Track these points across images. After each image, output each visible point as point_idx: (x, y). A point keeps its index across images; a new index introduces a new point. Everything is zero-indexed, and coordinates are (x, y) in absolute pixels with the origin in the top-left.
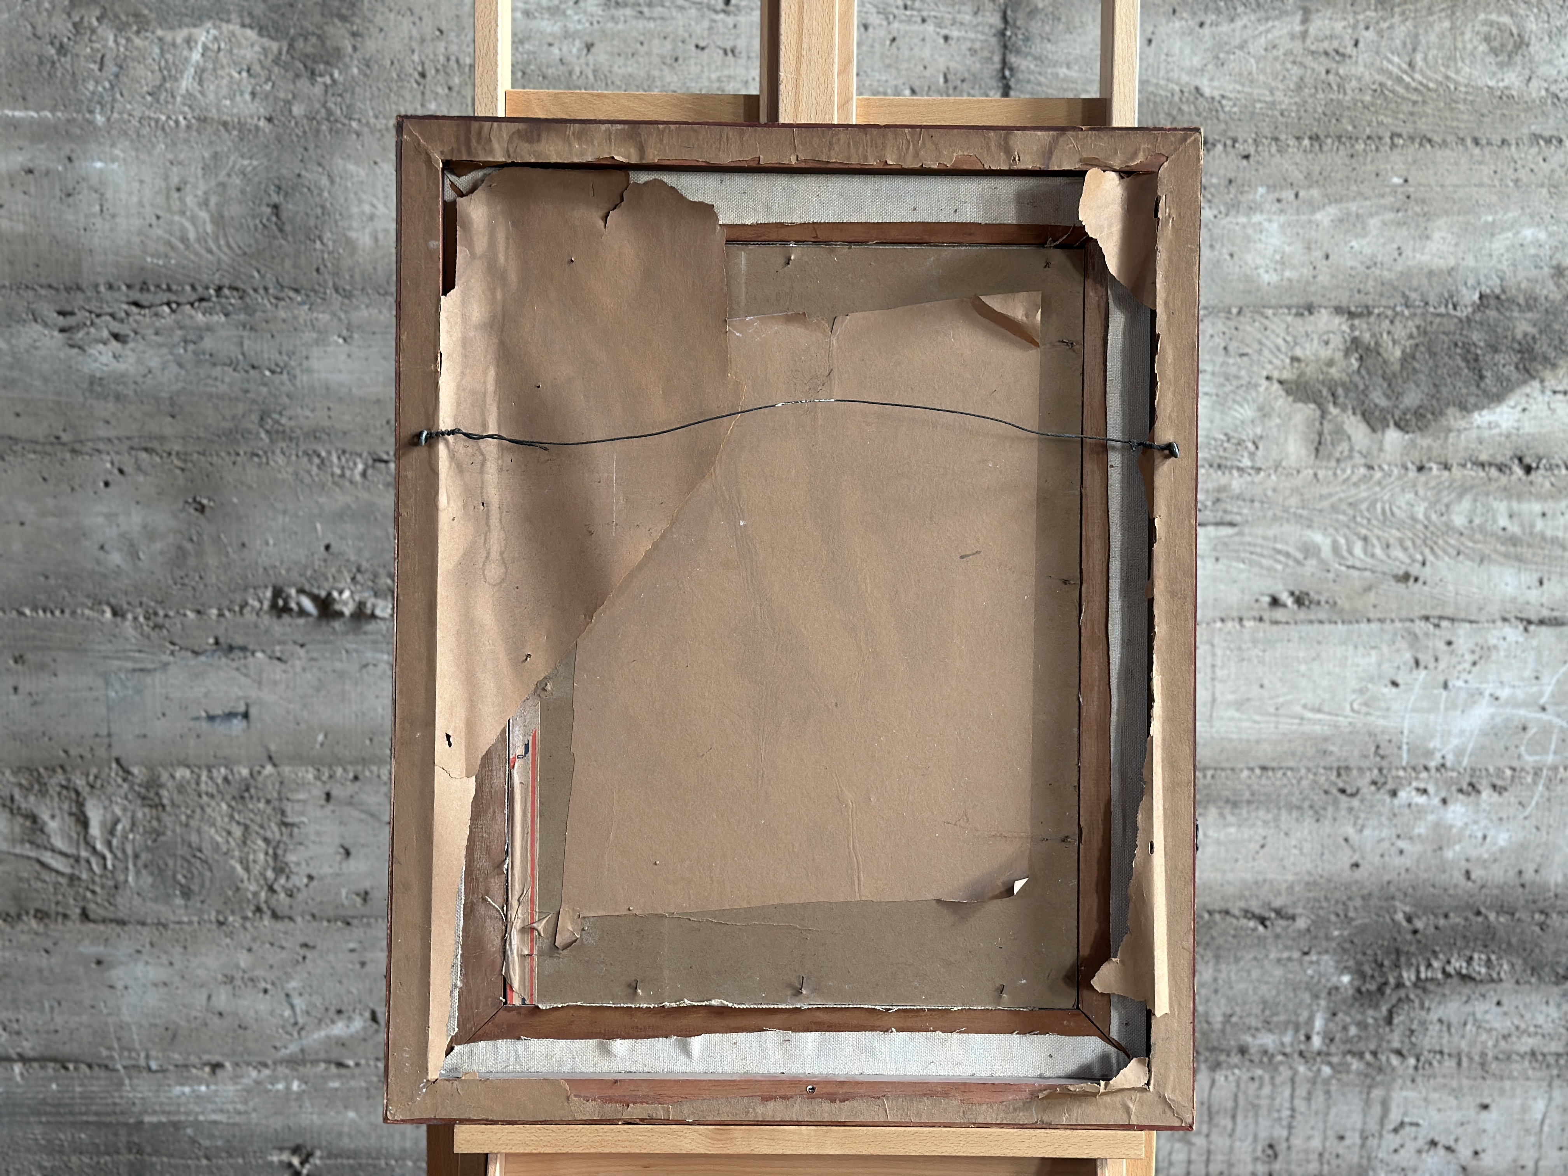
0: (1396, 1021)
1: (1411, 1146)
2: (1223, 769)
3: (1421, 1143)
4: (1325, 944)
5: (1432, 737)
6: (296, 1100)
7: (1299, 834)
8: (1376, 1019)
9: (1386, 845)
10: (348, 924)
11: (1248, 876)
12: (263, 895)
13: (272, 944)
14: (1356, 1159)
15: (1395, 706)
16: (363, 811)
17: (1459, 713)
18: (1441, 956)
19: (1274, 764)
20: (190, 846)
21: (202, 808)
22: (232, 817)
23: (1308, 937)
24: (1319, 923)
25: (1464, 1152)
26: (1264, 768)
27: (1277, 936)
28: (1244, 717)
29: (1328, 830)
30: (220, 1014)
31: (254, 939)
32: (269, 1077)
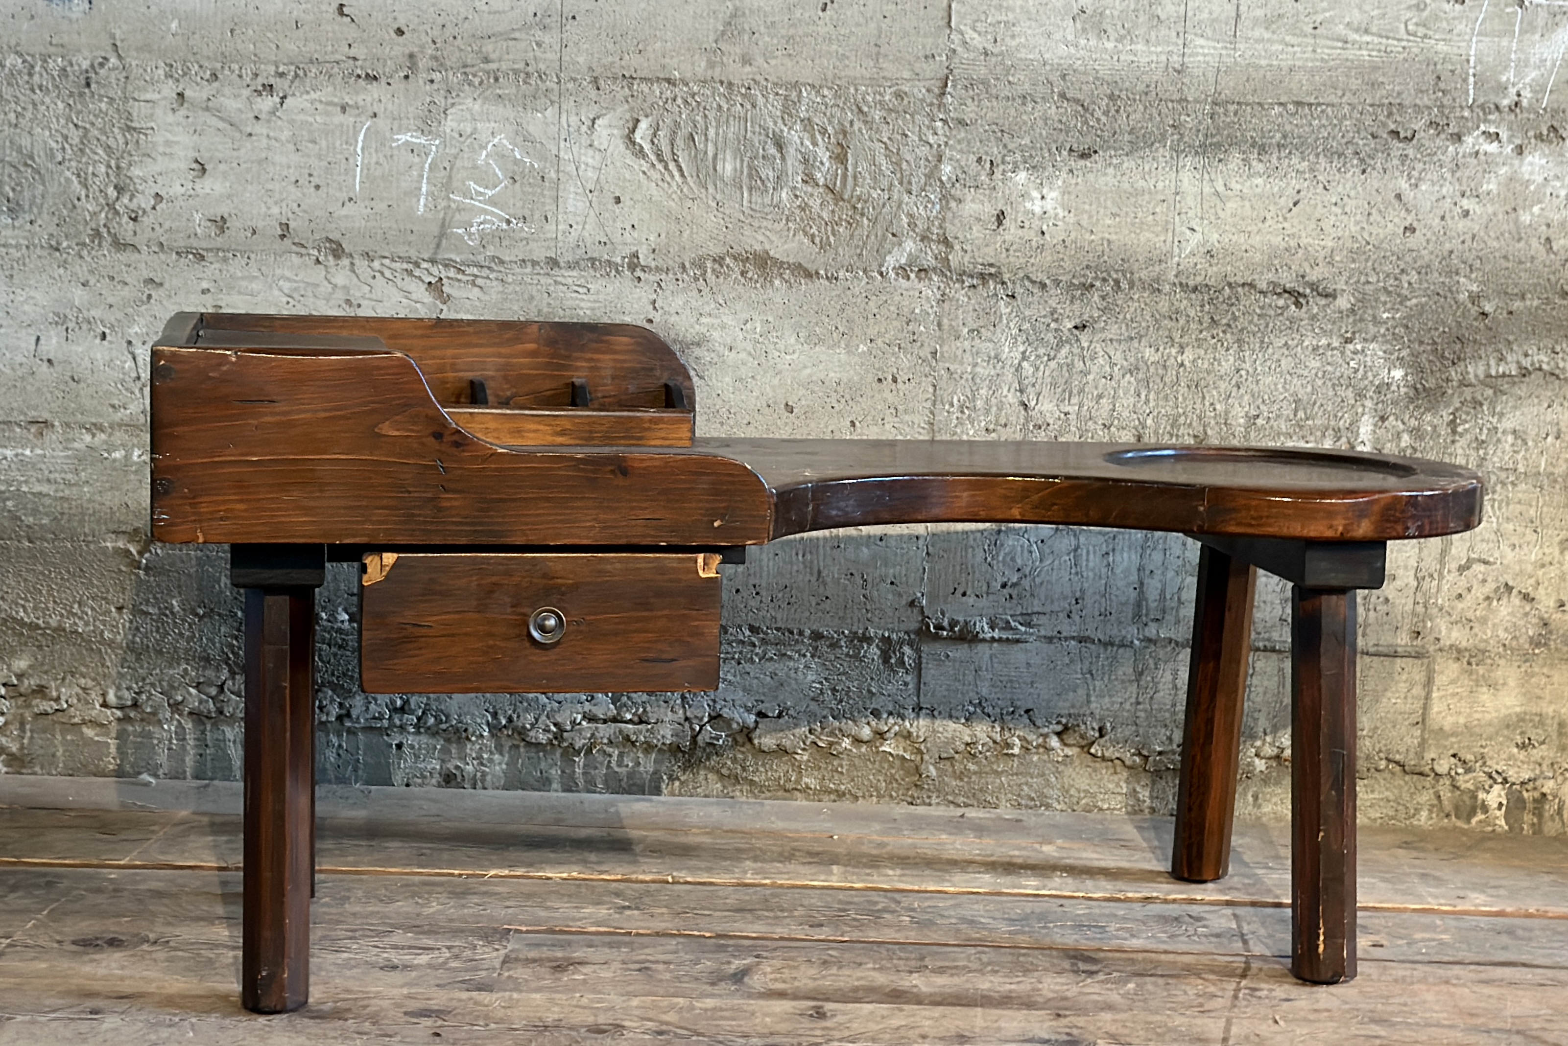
0: (1460, 429)
1: (1479, 592)
2: (1247, 104)
3: (1491, 586)
4: (1372, 329)
5: (1506, 68)
6: (136, 472)
7: (1340, 188)
8: (1435, 427)
9: (1447, 203)
10: (202, 258)
11: (1277, 240)
12: (103, 215)
13: (112, 278)
14: (1409, 607)
15: (1460, 27)
16: (221, 119)
17: (1537, 37)
18: (1515, 348)
19: (1312, 101)
20: (20, 150)
21: (34, 104)
22: (69, 119)
23: (1351, 320)
24: (1363, 300)
25: (1546, 602)
26: (1298, 104)
27: (1313, 318)
28: (1275, 37)
29: (1376, 186)
30: (49, 361)
31: (91, 272)
32: (105, 442)
